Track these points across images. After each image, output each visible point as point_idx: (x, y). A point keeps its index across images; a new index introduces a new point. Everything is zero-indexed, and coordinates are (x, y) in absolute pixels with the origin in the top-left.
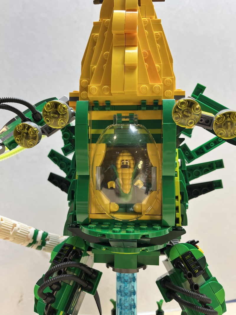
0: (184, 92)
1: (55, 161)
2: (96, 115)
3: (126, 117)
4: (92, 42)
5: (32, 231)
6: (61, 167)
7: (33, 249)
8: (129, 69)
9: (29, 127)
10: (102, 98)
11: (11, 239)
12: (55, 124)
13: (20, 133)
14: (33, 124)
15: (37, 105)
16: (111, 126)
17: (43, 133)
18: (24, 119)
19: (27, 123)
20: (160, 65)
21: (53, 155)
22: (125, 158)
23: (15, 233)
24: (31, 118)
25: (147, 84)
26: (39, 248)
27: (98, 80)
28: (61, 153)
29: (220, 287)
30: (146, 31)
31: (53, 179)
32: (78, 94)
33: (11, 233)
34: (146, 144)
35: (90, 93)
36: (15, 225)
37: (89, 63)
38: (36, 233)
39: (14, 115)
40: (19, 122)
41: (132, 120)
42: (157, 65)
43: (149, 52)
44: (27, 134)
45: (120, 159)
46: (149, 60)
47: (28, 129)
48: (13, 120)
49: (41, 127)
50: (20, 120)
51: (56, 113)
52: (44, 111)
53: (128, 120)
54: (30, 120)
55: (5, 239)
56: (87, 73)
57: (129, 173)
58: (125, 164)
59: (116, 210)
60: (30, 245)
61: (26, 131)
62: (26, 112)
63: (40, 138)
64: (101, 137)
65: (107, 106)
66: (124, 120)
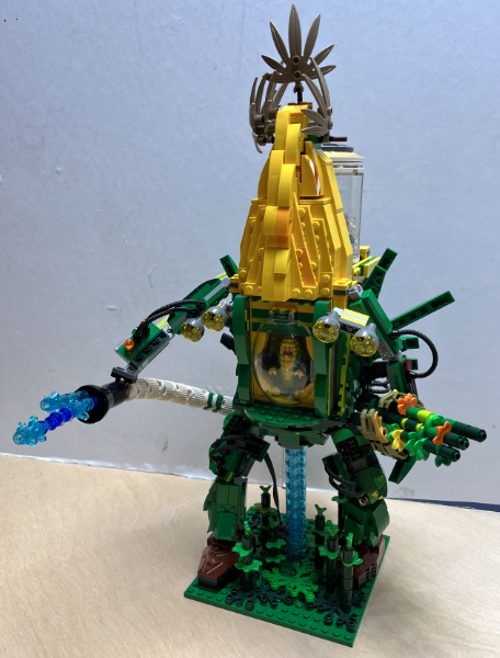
5: (207, 394)
7: (209, 412)
11: (188, 404)
22: (288, 346)
23: (191, 398)
25: (299, 286)
26: (215, 411)
30: (302, 224)
36: (189, 392)
38: (211, 396)
42: (311, 263)
43: (304, 248)
45: (283, 345)
46: (303, 258)
55: (182, 404)
56: (245, 264)
58: (287, 351)
60: (205, 408)
64: (261, 325)
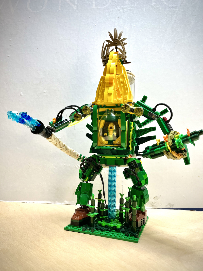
0: (131, 101)
1: (89, 128)
2: (101, 110)
3: (110, 110)
4: (100, 84)
5: (79, 155)
6: (91, 131)
8: (110, 94)
9: (78, 114)
10: (102, 104)
11: (72, 156)
12: (86, 113)
13: (76, 116)
14: (80, 113)
15: (81, 107)
16: (105, 113)
17: (83, 116)
18: (77, 112)
19: (78, 113)
20: (122, 92)
21: (88, 126)
22: (111, 125)
24: (79, 111)
25: (116, 99)
27: (101, 98)
28: (91, 125)
29: (146, 173)
30: (117, 80)
31: (88, 135)
32: (95, 102)
33: (72, 153)
34: (118, 120)
35: (98, 103)
36: (73, 151)
37: (99, 92)
38: (81, 155)
39: (74, 110)
40: (76, 113)
41: (112, 111)
42: (120, 92)
43: (118, 87)
44: (78, 116)
45: (110, 125)
46: (118, 90)
47: (78, 115)
48: (74, 112)
49: (82, 114)
50: (76, 112)
51: (86, 110)
52: (83, 109)
53: (111, 111)
54: (79, 112)
55: (69, 155)
56: (98, 96)
57: (112, 131)
58: (111, 127)
59: (107, 143)
60: (79, 159)
61: (77, 115)
62: (78, 109)
63: (82, 118)
64: (102, 117)
65: (105, 106)
66: (109, 111)
